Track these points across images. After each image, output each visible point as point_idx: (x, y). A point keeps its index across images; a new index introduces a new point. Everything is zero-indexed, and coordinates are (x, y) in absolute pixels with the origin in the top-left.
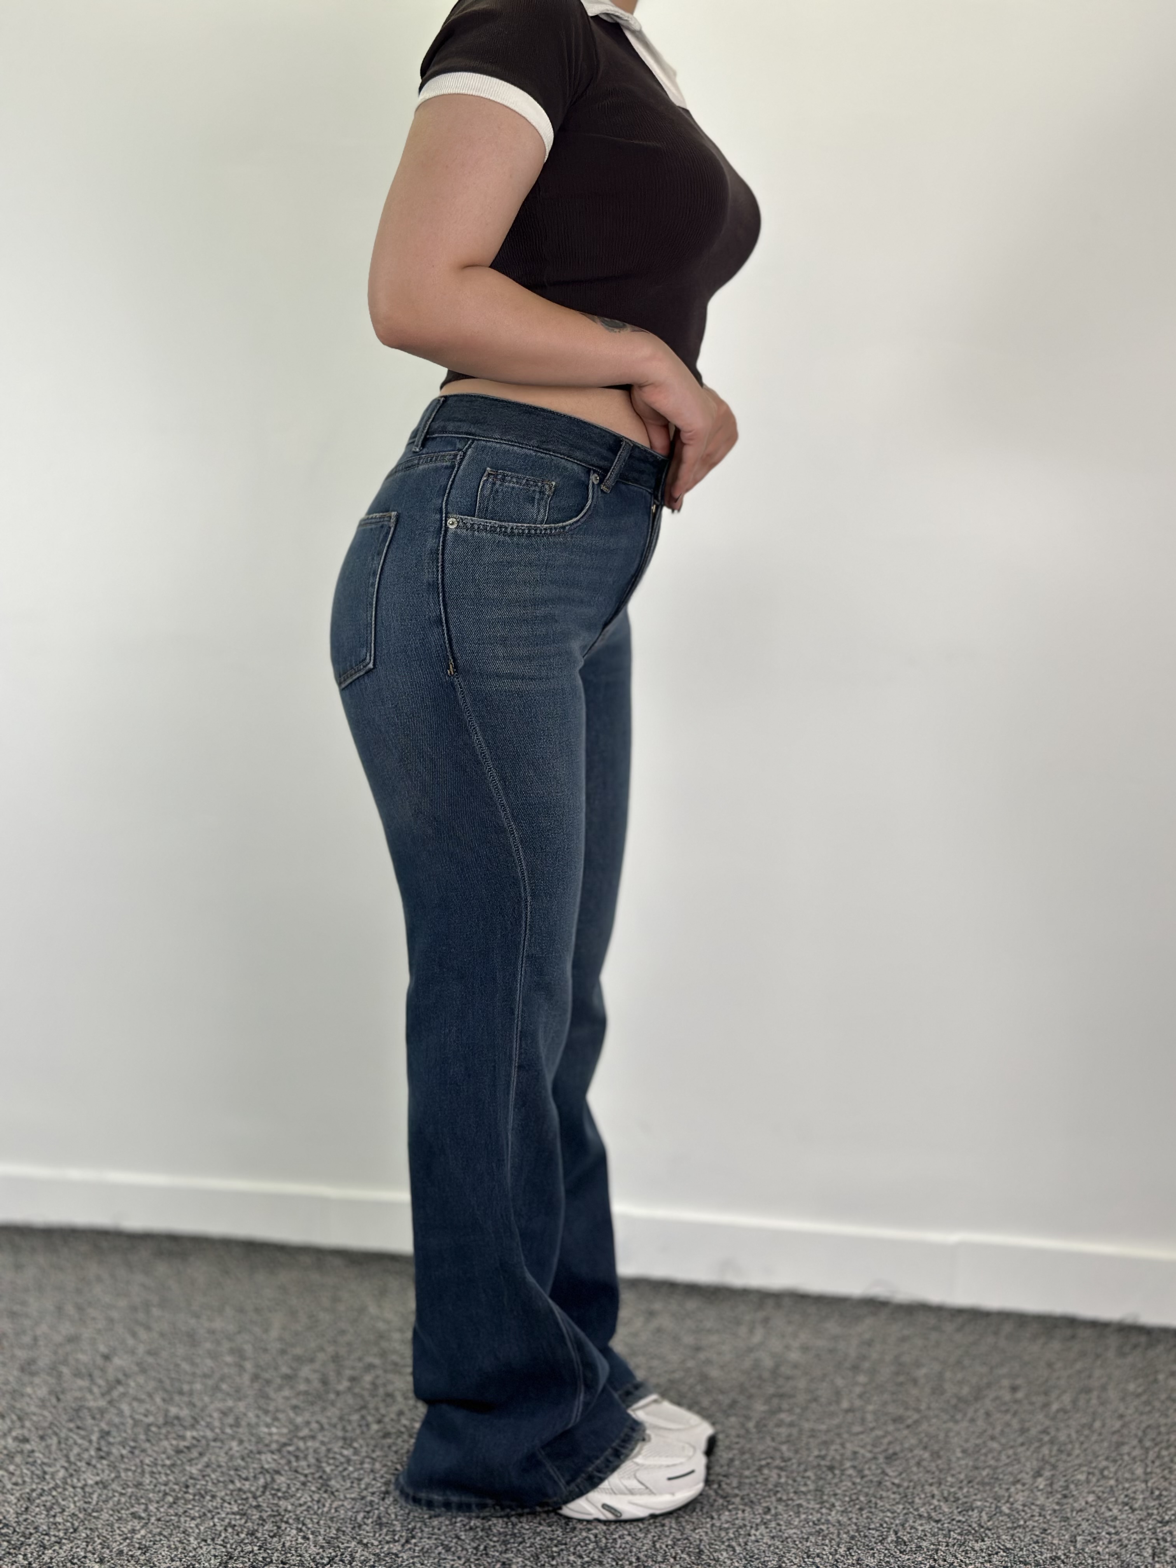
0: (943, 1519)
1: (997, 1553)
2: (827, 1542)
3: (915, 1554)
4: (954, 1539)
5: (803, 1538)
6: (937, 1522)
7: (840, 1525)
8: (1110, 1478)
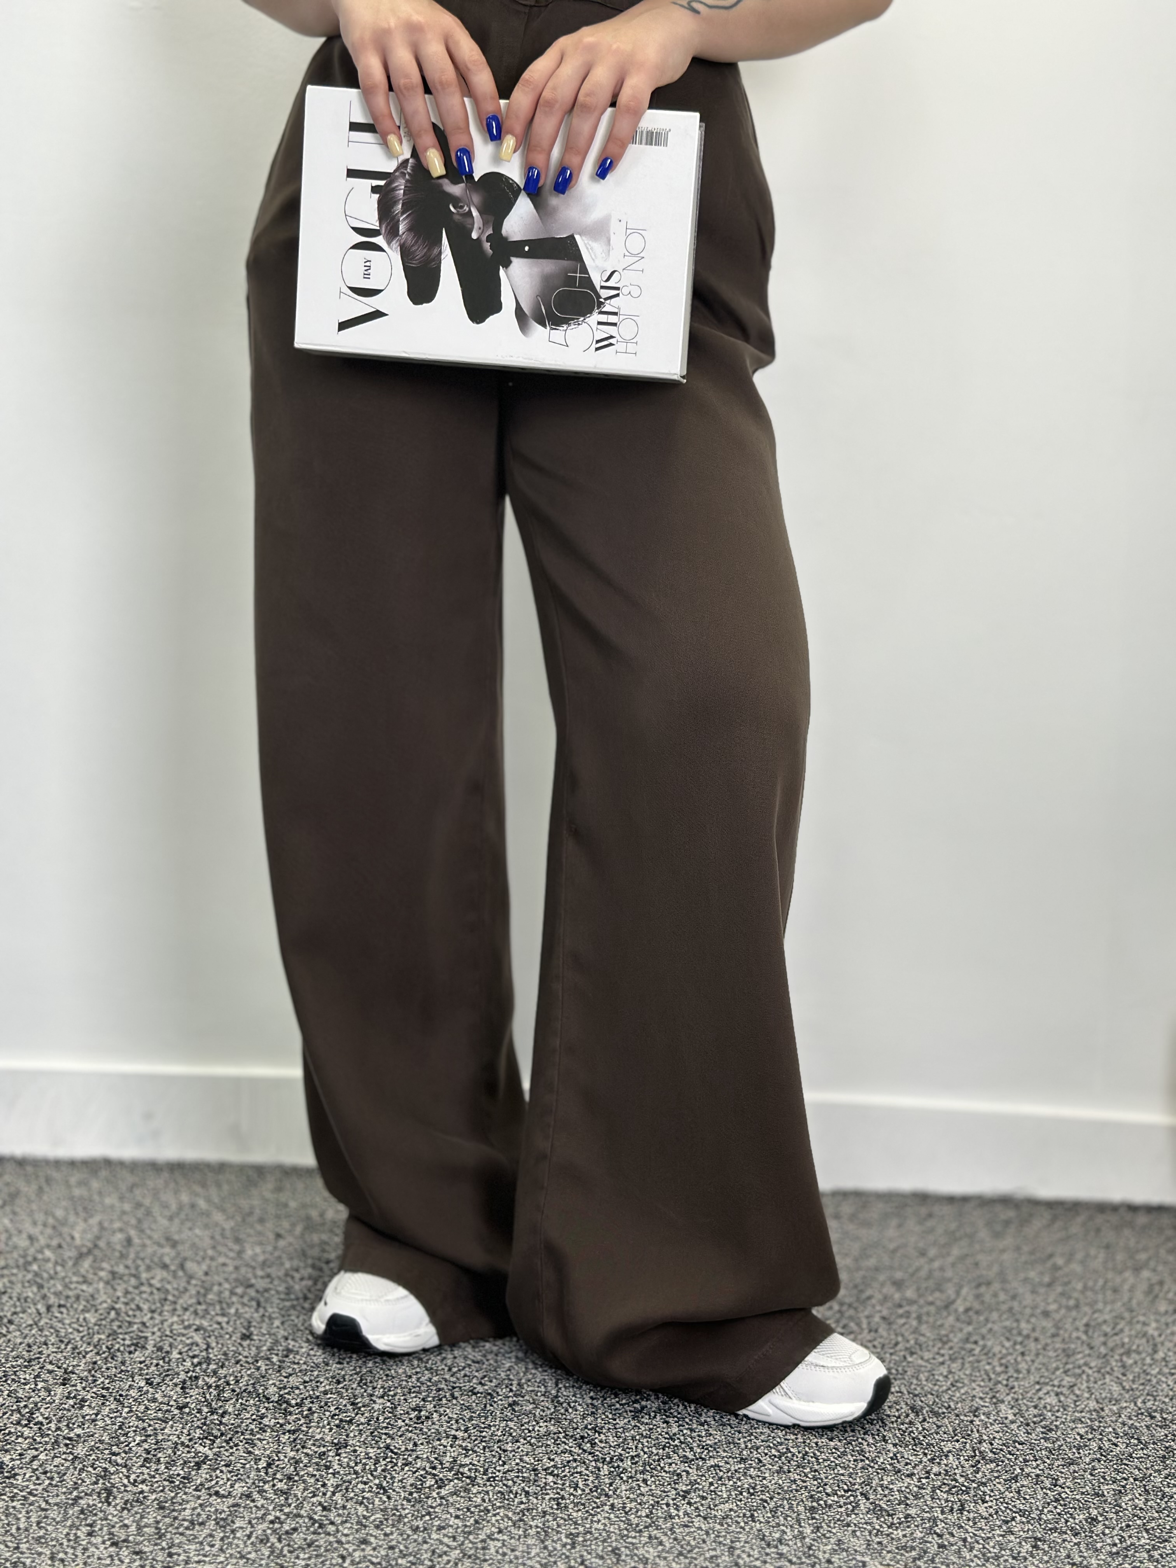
0: (916, 1472)
1: (1013, 1519)
2: (782, 1521)
3: (909, 1527)
4: (947, 1501)
5: (744, 1515)
6: (910, 1475)
7: (786, 1492)
8: (1088, 1399)
